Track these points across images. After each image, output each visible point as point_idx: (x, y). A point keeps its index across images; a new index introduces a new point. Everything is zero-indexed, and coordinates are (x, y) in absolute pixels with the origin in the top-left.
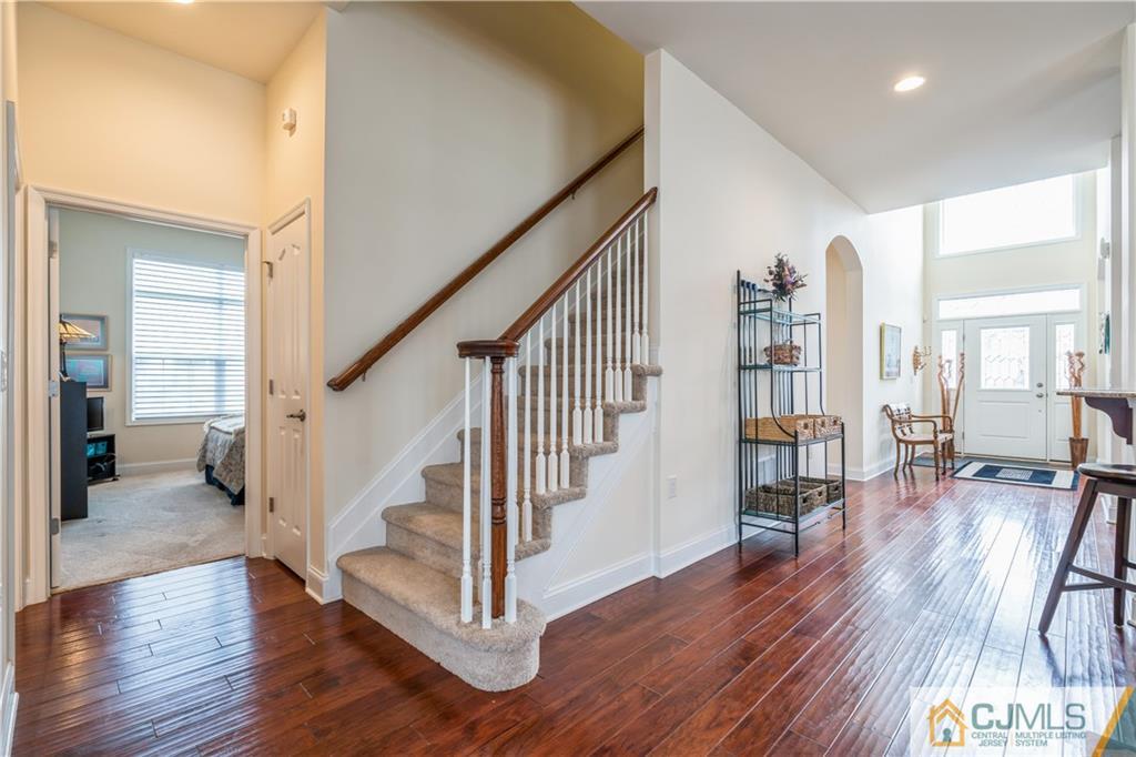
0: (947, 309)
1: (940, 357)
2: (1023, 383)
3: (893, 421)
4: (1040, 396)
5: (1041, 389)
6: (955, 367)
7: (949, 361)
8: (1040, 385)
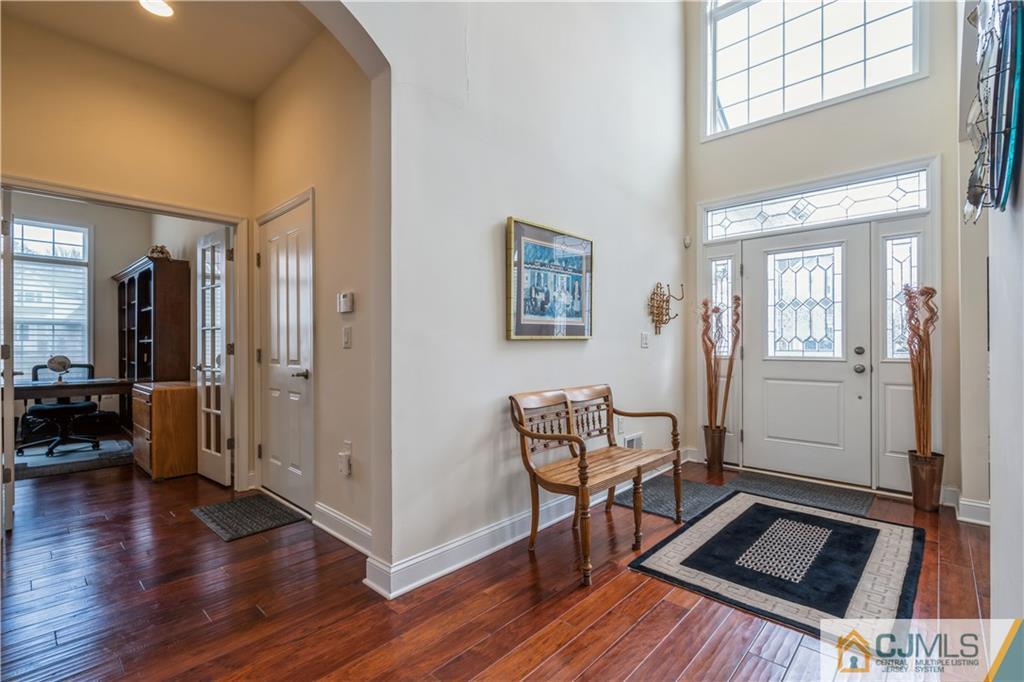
0: (722, 225)
1: (705, 304)
2: (830, 346)
3: (523, 434)
4: (860, 371)
5: (863, 358)
6: (727, 319)
7: (716, 310)
8: (860, 351)
